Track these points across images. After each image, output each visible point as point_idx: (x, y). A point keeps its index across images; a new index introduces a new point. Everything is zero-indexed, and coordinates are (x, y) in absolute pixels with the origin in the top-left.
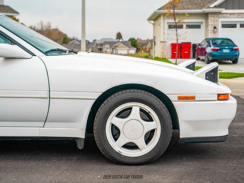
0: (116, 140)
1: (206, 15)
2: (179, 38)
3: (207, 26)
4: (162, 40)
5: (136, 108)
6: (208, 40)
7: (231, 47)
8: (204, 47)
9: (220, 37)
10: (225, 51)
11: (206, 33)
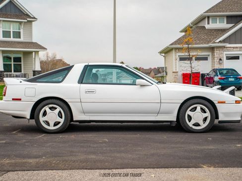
0: (190, 122)
1: (212, 49)
2: (193, 70)
3: (213, 58)
4: (174, 71)
5: (199, 107)
6: (215, 71)
7: (236, 76)
8: (212, 76)
9: (225, 68)
10: (230, 79)
11: (212, 64)
